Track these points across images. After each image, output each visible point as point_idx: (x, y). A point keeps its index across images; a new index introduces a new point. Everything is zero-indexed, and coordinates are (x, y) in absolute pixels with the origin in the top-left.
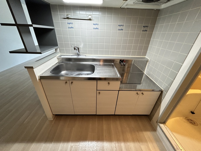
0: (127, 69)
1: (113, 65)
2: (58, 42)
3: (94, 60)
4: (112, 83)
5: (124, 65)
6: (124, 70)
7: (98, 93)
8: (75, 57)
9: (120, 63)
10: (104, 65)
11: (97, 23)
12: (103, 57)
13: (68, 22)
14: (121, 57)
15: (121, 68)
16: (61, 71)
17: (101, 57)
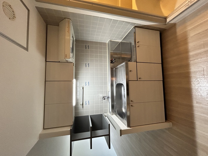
0: (117, 55)
1: (116, 69)
2: (99, 114)
3: (112, 85)
4: (130, 69)
5: (115, 59)
6: (119, 58)
7: (140, 80)
8: (110, 100)
9: (113, 63)
10: (116, 76)
11: (85, 83)
12: (109, 77)
13: (85, 104)
14: (108, 63)
15: (117, 62)
16: (123, 112)
17: (109, 79)
